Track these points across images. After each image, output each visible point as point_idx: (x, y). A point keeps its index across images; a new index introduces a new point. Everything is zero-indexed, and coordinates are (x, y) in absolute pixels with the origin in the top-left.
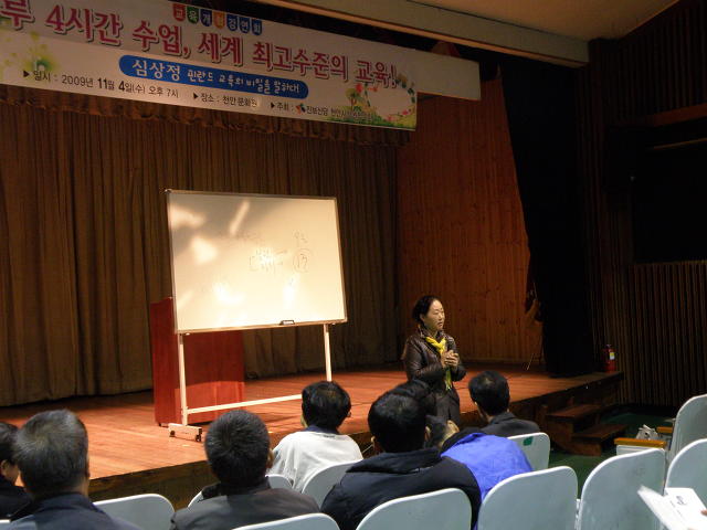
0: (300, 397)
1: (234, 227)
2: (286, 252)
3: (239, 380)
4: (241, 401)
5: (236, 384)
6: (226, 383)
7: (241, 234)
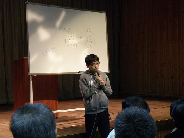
0: (84, 109)
1: (58, 23)
2: (82, 37)
3: (56, 100)
4: (56, 110)
5: (55, 101)
6: (50, 101)
7: (61, 28)
